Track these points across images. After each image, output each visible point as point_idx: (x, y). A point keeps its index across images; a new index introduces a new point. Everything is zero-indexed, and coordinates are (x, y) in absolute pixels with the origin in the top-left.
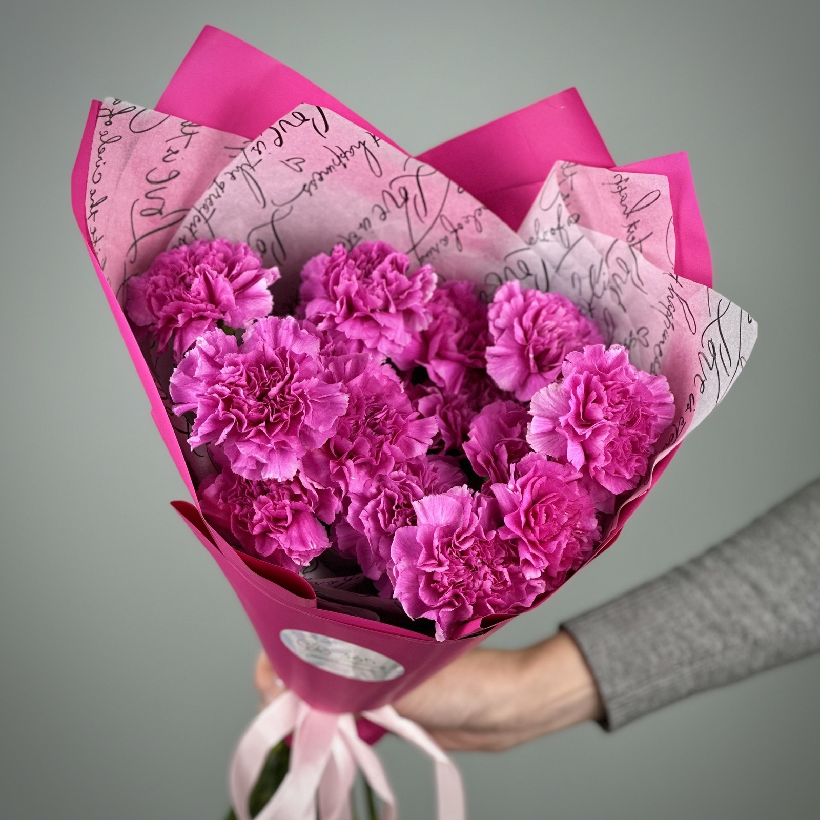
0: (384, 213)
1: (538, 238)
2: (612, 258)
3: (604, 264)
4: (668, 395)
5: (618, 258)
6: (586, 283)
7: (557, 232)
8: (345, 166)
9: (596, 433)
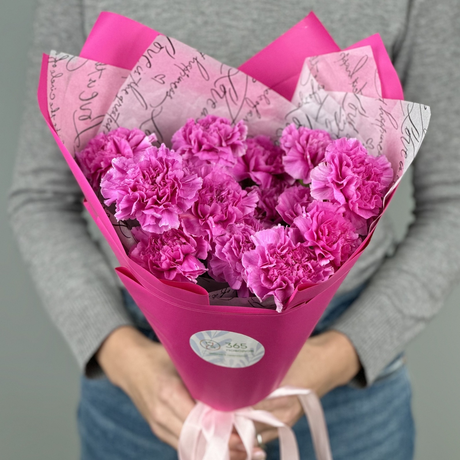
0: (214, 104)
1: (303, 102)
2: (346, 104)
3: (342, 110)
4: (387, 163)
5: (349, 104)
6: (334, 124)
7: (313, 96)
8: (188, 76)
9: (349, 183)
